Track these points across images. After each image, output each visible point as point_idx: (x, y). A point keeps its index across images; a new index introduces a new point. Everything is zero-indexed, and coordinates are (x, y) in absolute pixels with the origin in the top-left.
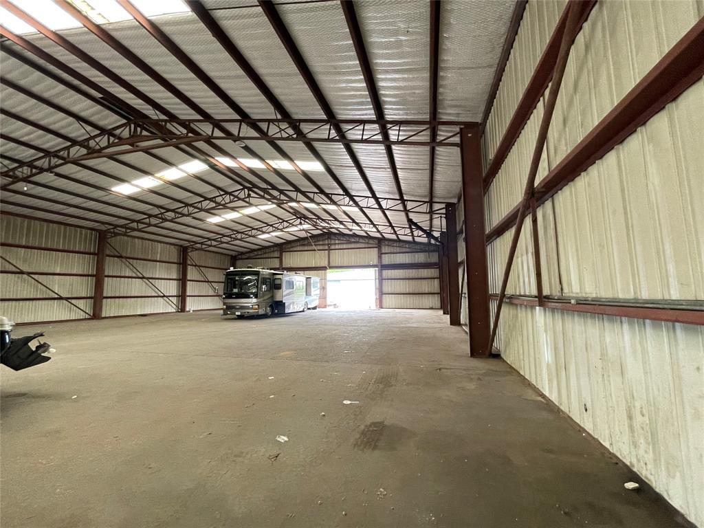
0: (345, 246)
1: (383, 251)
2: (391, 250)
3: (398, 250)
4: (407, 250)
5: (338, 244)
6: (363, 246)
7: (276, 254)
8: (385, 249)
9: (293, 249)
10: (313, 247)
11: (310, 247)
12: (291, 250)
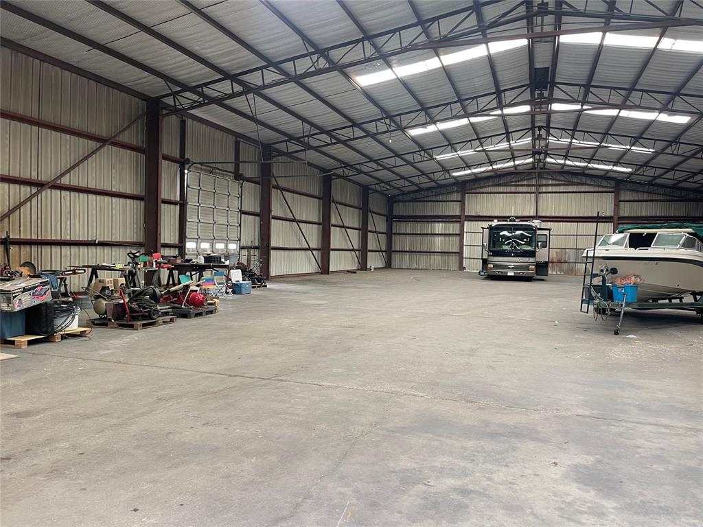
0: (562, 189)
1: (622, 199)
2: (636, 196)
3: (645, 197)
4: (660, 197)
5: (552, 185)
6: (592, 189)
7: (456, 196)
8: (625, 195)
9: (481, 190)
10: (513, 189)
11: (508, 189)
12: (478, 191)
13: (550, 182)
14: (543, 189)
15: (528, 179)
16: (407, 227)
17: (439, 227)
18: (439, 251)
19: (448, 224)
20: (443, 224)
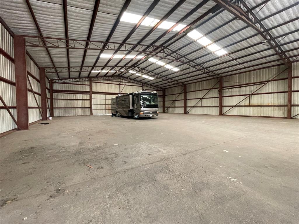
9: (98, 81)
10: (111, 82)
11: (109, 82)
12: (97, 81)
13: (123, 81)
14: (121, 83)
15: (116, 79)
16: (61, 96)
17: (79, 96)
18: (80, 107)
19: (84, 95)
20: (81, 95)
